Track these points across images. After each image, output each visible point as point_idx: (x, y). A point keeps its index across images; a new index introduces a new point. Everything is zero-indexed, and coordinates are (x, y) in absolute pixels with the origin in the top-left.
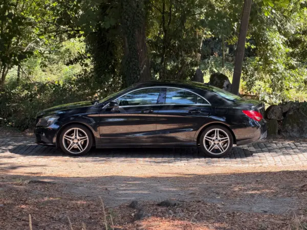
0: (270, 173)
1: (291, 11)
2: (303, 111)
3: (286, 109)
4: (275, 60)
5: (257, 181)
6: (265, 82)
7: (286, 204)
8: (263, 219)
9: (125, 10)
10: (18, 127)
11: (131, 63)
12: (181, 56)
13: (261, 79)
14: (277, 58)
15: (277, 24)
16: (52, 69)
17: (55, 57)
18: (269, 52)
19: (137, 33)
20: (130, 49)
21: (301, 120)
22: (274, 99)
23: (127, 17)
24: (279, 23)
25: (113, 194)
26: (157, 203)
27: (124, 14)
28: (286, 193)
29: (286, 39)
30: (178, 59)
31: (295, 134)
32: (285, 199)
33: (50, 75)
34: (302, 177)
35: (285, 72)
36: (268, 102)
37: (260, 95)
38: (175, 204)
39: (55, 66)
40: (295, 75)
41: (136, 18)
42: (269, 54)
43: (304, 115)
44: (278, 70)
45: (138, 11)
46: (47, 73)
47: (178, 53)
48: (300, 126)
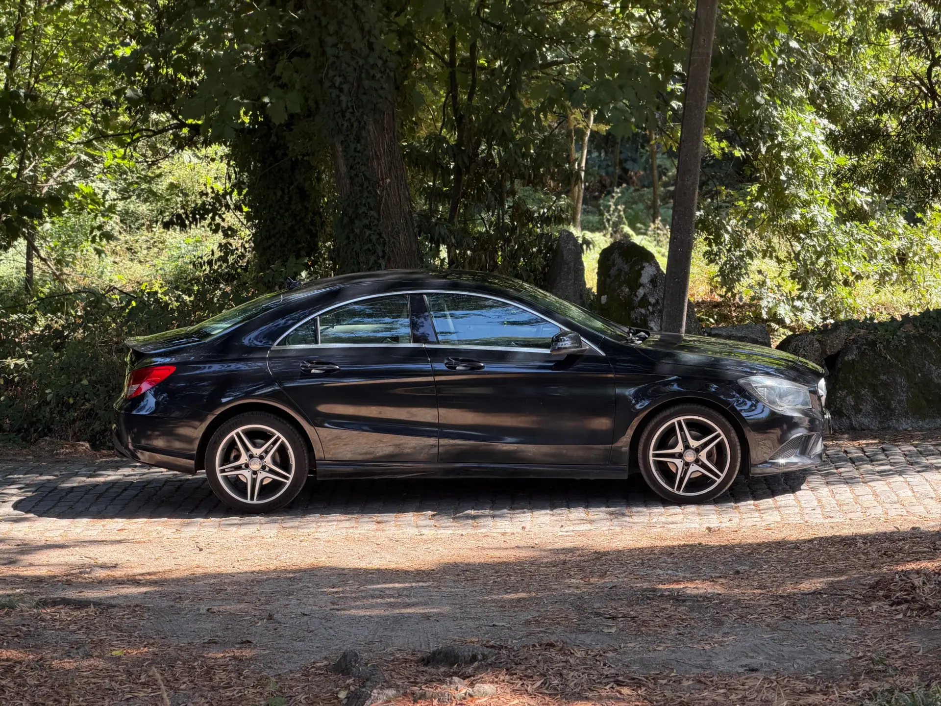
1: (850, 41)
2: (887, 348)
3: (835, 344)
4: (803, 194)
5: (738, 572)
6: (779, 261)
7: (818, 643)
8: (741, 694)
9: (332, 59)
10: (19, 431)
11: (357, 223)
12: (513, 193)
13: (768, 252)
14: (810, 185)
15: (807, 82)
16: (135, 245)
17: (143, 208)
18: (786, 168)
19: (371, 128)
20: (351, 178)
21: (884, 378)
22: (808, 313)
23: (338, 80)
24: (812, 78)
25: (288, 633)
26: (419, 655)
27: (331, 73)
28: (821, 609)
29: (833, 127)
30: (501, 204)
31: (866, 421)
32: (816, 628)
33: (130, 264)
34: (876, 555)
35: (835, 230)
36: (788, 321)
37: (763, 303)
38: (474, 658)
40: (867, 237)
41: (366, 83)
42: (787, 175)
43: (893, 361)
44: (814, 222)
45: (371, 61)
46: (117, 259)
47: (501, 185)
48: (881, 394)
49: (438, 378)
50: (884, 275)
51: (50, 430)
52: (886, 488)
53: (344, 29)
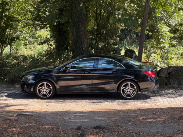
0: (161, 108)
1: (173, 12)
2: (180, 72)
3: (170, 70)
4: (164, 41)
5: (153, 113)
6: (157, 54)
7: (171, 127)
9: (74, 12)
10: (10, 82)
11: (78, 44)
12: (108, 39)
13: (155, 53)
15: (164, 20)
19: (81, 25)
20: (77, 35)
21: (179, 77)
22: (163, 64)
23: (75, 16)
25: (67, 122)
26: (93, 127)
27: (73, 15)
28: (170, 121)
29: (170, 29)
30: (105, 41)
31: (175, 86)
32: (170, 124)
33: (29, 51)
34: (180, 111)
35: (169, 48)
37: (155, 62)
38: (104, 128)
39: (32, 46)
40: (175, 50)
41: (80, 17)
42: (160, 37)
43: (181, 74)
44: (165, 47)
45: (81, 13)
46: (27, 50)
47: (105, 37)
48: (179, 80)
50: (178, 57)
52: (180, 98)
53: (76, 6)
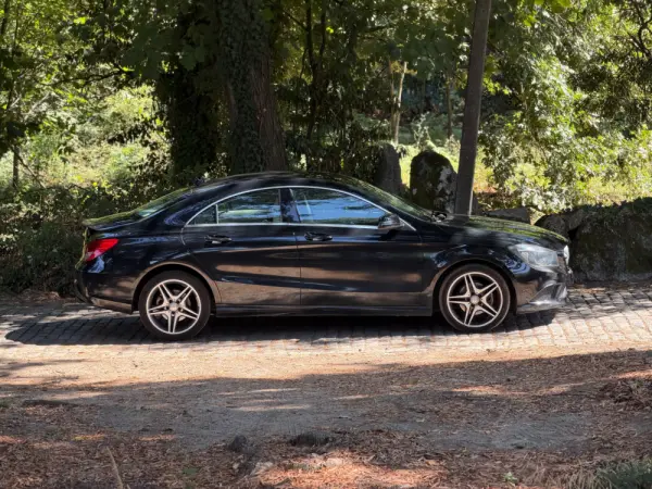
0: (538, 361)
1: (585, 11)
2: (611, 224)
3: (575, 222)
4: (551, 120)
5: (509, 380)
6: (536, 165)
7: (565, 429)
8: (512, 464)
9: (225, 26)
10: (9, 285)
11: (244, 140)
12: (351, 118)
13: (529, 158)
14: (556, 113)
15: (555, 40)
16: (89, 155)
17: (95, 130)
18: (539, 101)
19: (253, 73)
20: (239, 108)
21: (608, 245)
22: (556, 201)
23: (230, 40)
24: (558, 38)
25: (197, 423)
26: (288, 439)
27: (225, 35)
28: (566, 405)
29: (572, 71)
30: (343, 126)
31: (597, 275)
32: (563, 418)
33: (85, 169)
34: (604, 368)
35: (575, 142)
36: (540, 207)
37: (524, 195)
38: (327, 440)
39: (95, 149)
40: (597, 148)
41: (250, 42)
42: (539, 106)
43: (615, 233)
44: (560, 138)
45: (252, 26)
46: (77, 165)
47: (343, 112)
48: (607, 256)
49: (300, 247)
50: (610, 173)
51: (31, 284)
52: (611, 321)
53: (234, 4)
